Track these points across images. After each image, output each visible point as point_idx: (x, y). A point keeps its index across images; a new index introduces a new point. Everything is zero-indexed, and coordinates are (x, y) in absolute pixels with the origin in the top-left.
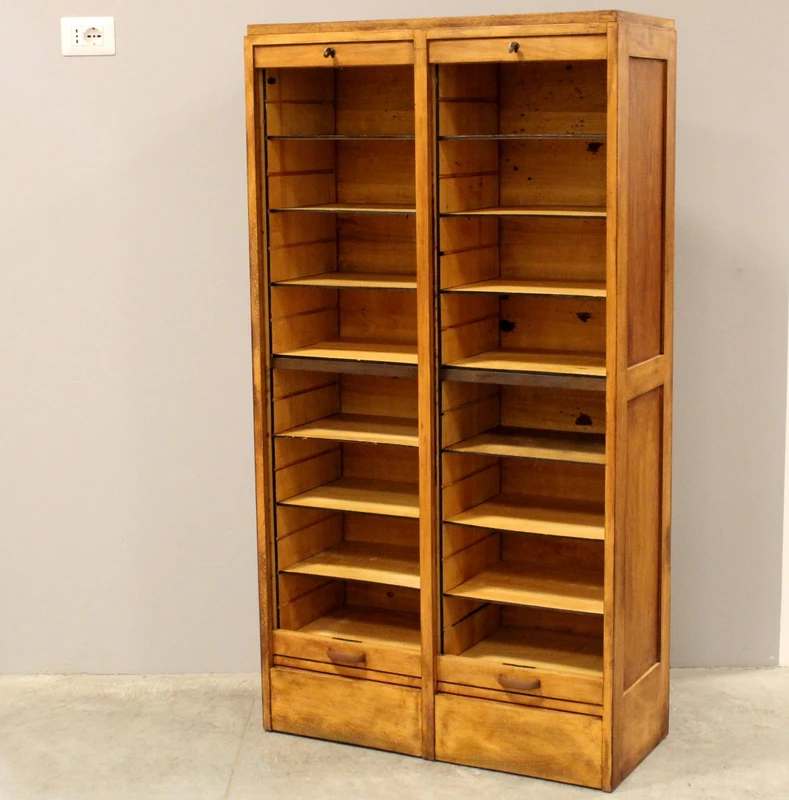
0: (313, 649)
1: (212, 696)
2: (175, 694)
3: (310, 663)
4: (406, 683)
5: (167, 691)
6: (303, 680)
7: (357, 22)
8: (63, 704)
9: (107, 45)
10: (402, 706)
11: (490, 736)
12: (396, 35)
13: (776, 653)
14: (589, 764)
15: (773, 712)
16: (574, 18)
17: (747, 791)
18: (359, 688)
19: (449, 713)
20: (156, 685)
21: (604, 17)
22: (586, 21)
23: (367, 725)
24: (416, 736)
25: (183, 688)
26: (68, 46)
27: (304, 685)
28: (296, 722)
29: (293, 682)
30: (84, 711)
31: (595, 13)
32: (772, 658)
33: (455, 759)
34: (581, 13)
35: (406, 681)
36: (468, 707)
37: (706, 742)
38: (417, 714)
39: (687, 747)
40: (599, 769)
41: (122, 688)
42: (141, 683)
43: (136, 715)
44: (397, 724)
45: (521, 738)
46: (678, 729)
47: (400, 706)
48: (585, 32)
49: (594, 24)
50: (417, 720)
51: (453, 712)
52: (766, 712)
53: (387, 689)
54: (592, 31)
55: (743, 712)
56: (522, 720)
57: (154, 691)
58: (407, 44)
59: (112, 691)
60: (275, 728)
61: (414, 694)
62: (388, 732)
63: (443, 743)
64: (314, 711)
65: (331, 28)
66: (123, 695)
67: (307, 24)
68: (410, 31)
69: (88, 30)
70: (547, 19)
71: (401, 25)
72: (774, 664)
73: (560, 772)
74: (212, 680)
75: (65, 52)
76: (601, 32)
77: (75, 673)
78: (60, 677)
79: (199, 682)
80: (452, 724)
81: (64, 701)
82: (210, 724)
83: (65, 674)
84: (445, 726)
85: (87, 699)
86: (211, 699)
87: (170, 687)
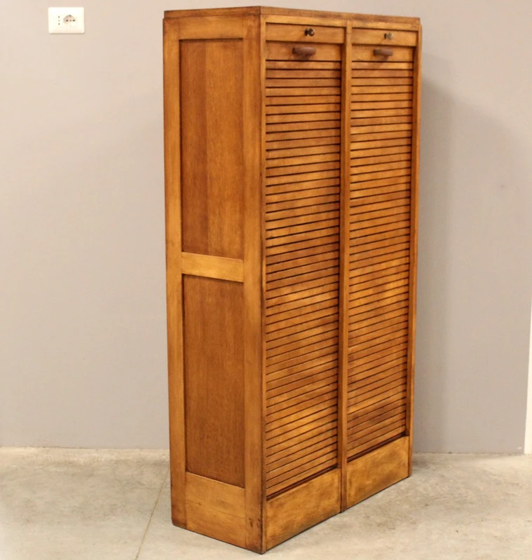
1: (142, 464)
2: (117, 462)
5: (112, 460)
8: (42, 467)
9: (79, 26)
10: (332, 484)
11: (368, 476)
13: (523, 445)
14: (404, 465)
15: (518, 484)
17: (496, 537)
20: (105, 456)
21: (416, 21)
24: (338, 500)
25: (123, 458)
26: (53, 27)
27: (284, 503)
30: (56, 472)
32: (520, 448)
37: (471, 503)
38: (339, 485)
39: (458, 506)
41: (81, 457)
42: (95, 455)
43: (91, 475)
44: (330, 498)
45: (380, 469)
46: (453, 494)
48: (410, 29)
49: (414, 25)
50: (339, 488)
51: (354, 472)
52: (513, 484)
54: (413, 29)
55: (497, 484)
57: (103, 459)
59: (75, 459)
62: (325, 507)
63: (349, 495)
68: (345, 21)
69: (67, 17)
72: (521, 453)
74: (142, 453)
75: (51, 31)
77: (51, 447)
78: (41, 449)
79: (134, 454)
80: (354, 480)
81: (43, 465)
82: (139, 483)
83: (44, 447)
84: (351, 483)
85: (58, 464)
86: (141, 466)
87: (114, 457)
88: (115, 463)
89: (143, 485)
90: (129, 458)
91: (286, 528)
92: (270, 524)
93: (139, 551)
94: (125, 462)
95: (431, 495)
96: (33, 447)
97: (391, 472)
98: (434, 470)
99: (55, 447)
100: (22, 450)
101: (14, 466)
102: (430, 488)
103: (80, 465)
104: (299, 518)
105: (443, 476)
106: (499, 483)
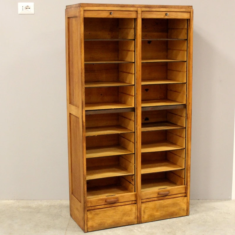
0: (100, 202)
1: (61, 207)
3: (99, 206)
4: (130, 203)
5: (48, 205)
6: (98, 212)
7: (119, 4)
8: (17, 209)
9: (32, 11)
10: (131, 210)
11: (157, 211)
12: (132, 9)
14: (184, 210)
15: (229, 213)
16: (182, 7)
18: (118, 209)
19: (145, 208)
20: (45, 203)
21: (189, 7)
22: (185, 8)
23: (120, 220)
24: (135, 218)
25: (53, 204)
26: (20, 11)
27: (99, 214)
28: (96, 226)
29: (95, 214)
30: (23, 211)
31: (187, 6)
33: (147, 221)
34: (184, 6)
35: (130, 202)
36: (151, 205)
37: (209, 222)
38: (136, 211)
40: (186, 210)
41: (34, 204)
42: (40, 203)
43: (38, 212)
44: (130, 216)
45: (166, 209)
46: (201, 218)
47: (130, 211)
48: (185, 11)
49: (187, 9)
50: (136, 213)
51: (147, 207)
52: (227, 213)
53: (126, 206)
54: (187, 11)
56: (166, 203)
57: (44, 205)
58: (135, 12)
59: (31, 205)
60: (88, 231)
61: (135, 206)
62: (127, 220)
63: (143, 217)
64: (103, 221)
65: (110, 6)
67: (102, 4)
68: (137, 8)
69: (26, 7)
70: (175, 7)
71: (133, 6)
72: (230, 199)
73: (176, 215)
74: (61, 202)
75: (19, 13)
76: (189, 11)
77: (20, 200)
79: (58, 202)
80: (146, 211)
81: (17, 208)
82: (60, 215)
83: (17, 200)
84: (144, 212)
85: (23, 207)
88: (49, 207)
89: (62, 216)
90: (56, 204)
91: (100, 225)
92: (90, 221)
94: (54, 206)
95: (191, 219)
96: (11, 200)
97: (174, 211)
98: (192, 208)
99: (22, 200)
101: (4, 209)
103: (34, 208)
104: (109, 221)
105: (196, 210)
106: (221, 213)
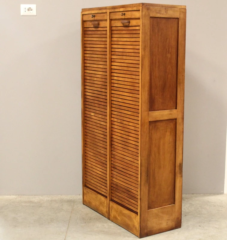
1: (62, 201)
2: (51, 201)
5: (49, 200)
8: (19, 203)
9: (34, 12)
11: (119, 215)
13: (223, 190)
15: (223, 206)
17: (216, 227)
19: (112, 207)
20: (46, 198)
25: (54, 199)
30: (25, 205)
32: (222, 191)
33: (113, 220)
36: (115, 206)
37: (204, 214)
39: (199, 216)
41: (36, 199)
42: (41, 198)
43: (40, 207)
46: (196, 211)
52: (221, 206)
54: (137, 9)
55: (214, 206)
56: (124, 212)
57: (45, 200)
58: (106, 14)
59: (33, 200)
63: (111, 215)
66: (36, 201)
68: (107, 10)
69: (29, 8)
72: (223, 193)
74: (62, 197)
75: (22, 14)
77: (22, 195)
78: (17, 196)
79: (58, 197)
82: (62, 209)
83: (19, 195)
85: (26, 202)
86: (62, 202)
87: (50, 199)
89: (63, 210)
90: (57, 199)
93: (66, 237)
94: (55, 201)
95: (187, 211)
96: (13, 195)
98: (187, 201)
99: (23, 195)
100: (9, 196)
101: (6, 203)
102: (186, 209)
103: (36, 203)
105: (191, 204)
106: (215, 206)
